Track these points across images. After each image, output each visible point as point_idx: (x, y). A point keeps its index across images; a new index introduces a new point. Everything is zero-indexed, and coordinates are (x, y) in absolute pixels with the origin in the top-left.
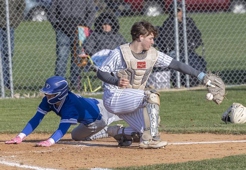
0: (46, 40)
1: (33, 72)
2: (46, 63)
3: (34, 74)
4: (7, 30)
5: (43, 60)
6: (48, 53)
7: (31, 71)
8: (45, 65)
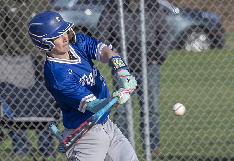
0: (206, 80)
1: (183, 131)
2: (205, 118)
3: (185, 135)
4: (142, 62)
5: (201, 112)
6: (208, 101)
7: (180, 129)
8: (203, 121)
